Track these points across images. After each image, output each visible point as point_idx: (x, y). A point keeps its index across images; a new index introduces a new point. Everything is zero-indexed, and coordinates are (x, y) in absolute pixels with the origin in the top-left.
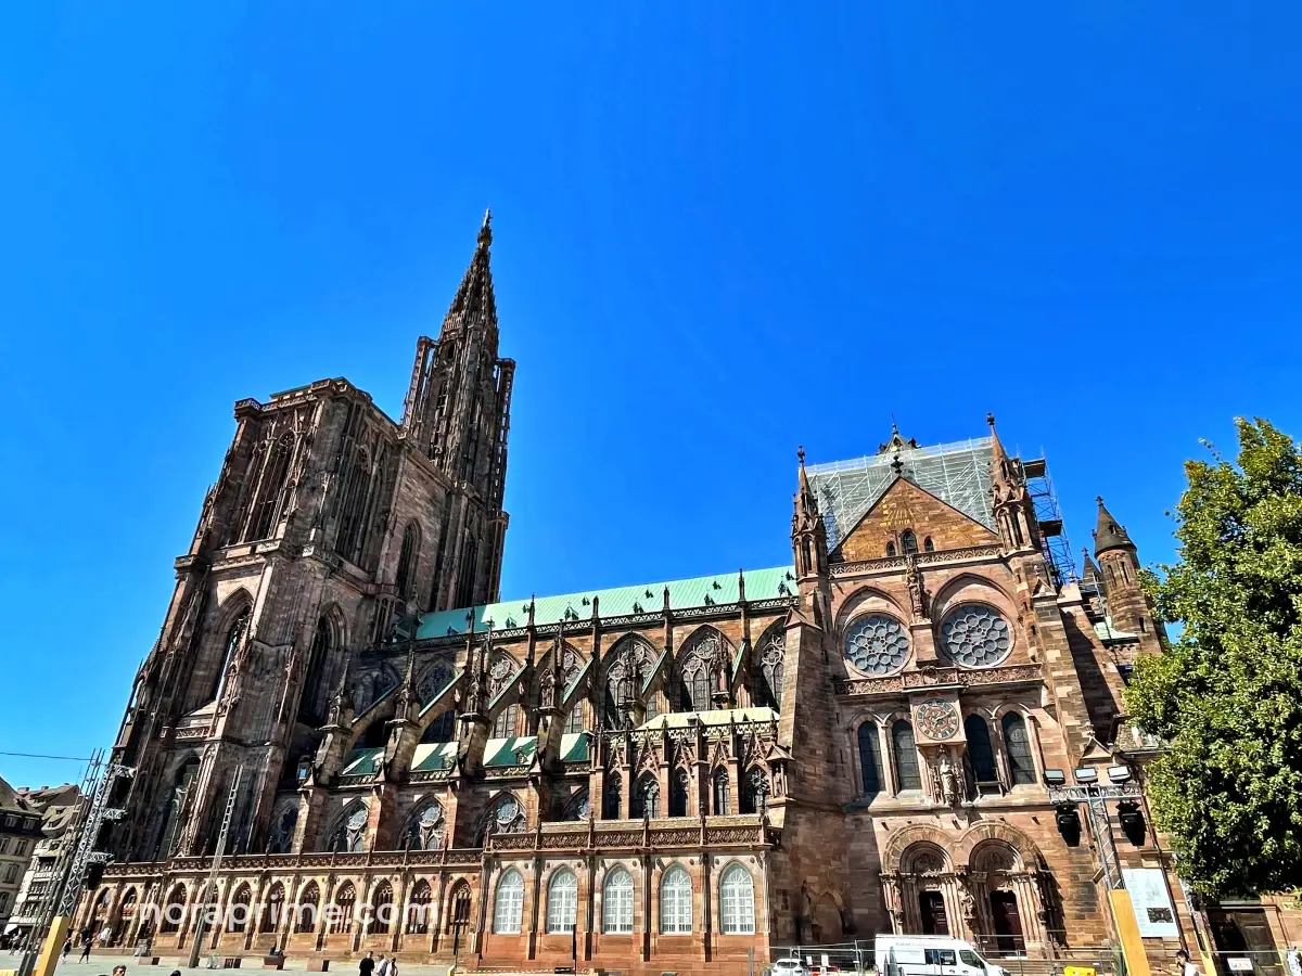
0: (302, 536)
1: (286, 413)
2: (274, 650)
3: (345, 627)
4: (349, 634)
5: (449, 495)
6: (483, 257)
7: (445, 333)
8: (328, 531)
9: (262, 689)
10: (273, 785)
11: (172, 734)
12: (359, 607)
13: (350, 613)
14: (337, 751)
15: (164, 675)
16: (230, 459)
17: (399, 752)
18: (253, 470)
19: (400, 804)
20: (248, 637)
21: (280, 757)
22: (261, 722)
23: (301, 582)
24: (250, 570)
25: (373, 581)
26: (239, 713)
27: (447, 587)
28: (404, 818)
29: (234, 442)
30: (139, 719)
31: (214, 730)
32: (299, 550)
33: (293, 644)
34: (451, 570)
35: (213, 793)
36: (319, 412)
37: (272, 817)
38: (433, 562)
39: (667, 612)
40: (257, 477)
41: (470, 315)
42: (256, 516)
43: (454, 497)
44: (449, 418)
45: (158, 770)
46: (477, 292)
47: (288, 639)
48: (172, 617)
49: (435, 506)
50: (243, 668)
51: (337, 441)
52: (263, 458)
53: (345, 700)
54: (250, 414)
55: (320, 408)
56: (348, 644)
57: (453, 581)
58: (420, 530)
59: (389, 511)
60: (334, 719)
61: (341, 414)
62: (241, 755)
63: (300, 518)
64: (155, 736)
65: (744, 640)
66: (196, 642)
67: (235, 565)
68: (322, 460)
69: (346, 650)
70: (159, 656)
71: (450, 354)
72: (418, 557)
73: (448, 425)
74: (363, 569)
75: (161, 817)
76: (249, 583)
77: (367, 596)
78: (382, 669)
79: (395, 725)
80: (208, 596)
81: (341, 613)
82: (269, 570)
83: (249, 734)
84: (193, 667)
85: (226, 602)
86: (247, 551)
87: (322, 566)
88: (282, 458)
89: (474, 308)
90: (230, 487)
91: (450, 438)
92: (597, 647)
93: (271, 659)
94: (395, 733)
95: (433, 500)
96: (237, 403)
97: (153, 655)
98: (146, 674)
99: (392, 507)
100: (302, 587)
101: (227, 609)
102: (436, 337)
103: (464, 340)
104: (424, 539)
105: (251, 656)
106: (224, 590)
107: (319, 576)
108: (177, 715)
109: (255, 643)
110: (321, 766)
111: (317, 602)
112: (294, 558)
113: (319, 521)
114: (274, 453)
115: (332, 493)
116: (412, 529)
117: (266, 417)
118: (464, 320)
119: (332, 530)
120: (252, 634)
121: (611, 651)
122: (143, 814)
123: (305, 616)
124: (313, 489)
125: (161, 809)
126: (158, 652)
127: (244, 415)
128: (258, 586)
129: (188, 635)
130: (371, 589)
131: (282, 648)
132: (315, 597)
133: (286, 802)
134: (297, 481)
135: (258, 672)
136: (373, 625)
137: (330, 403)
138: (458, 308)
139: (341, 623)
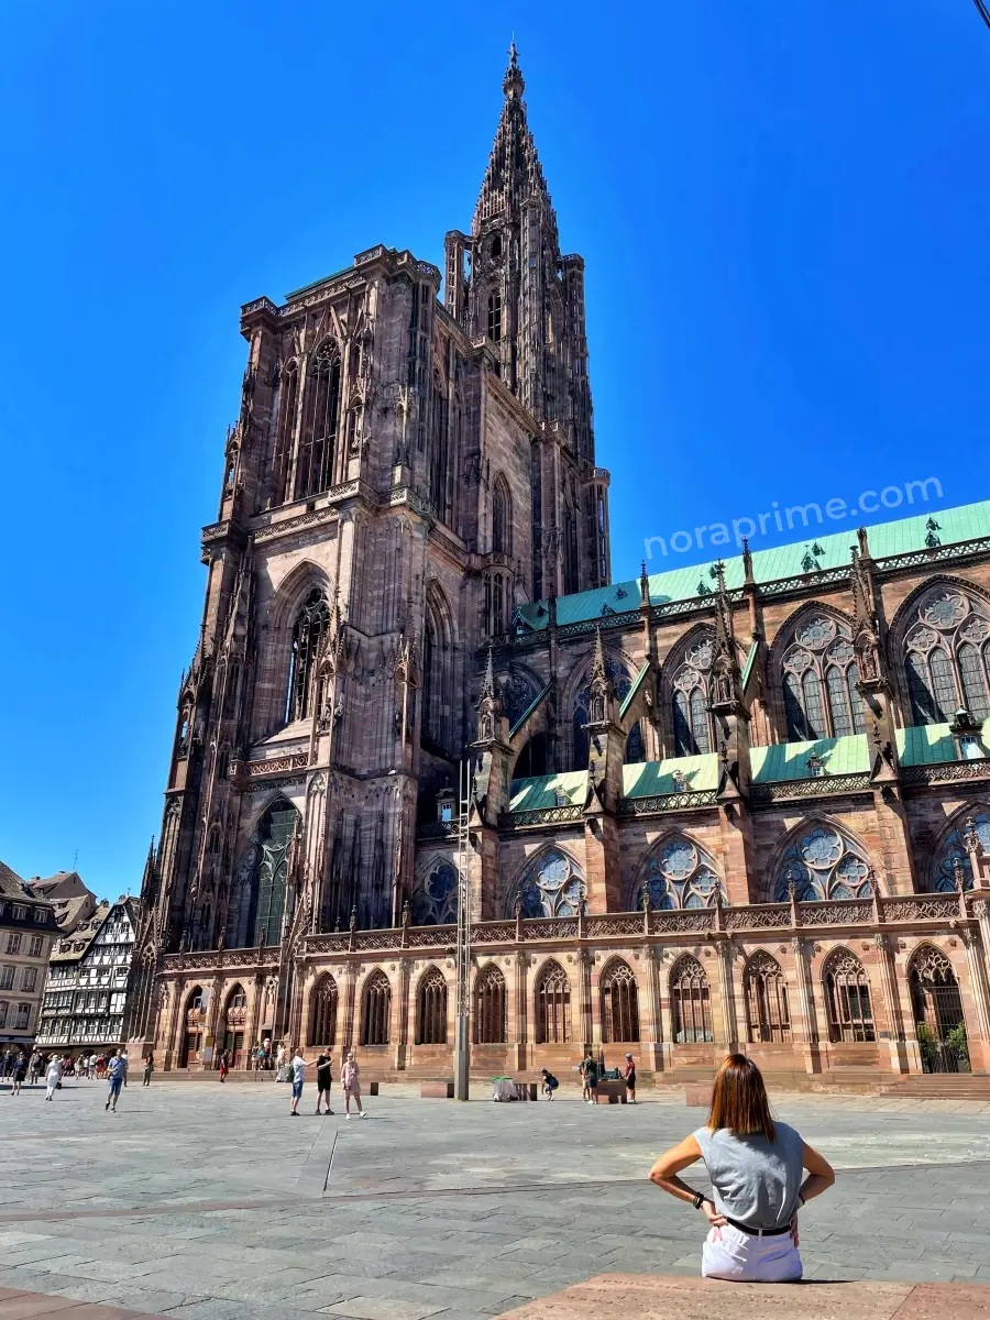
0: (383, 479)
1: (313, 314)
2: (374, 641)
3: (449, 616)
4: (455, 623)
5: (534, 442)
6: (515, 109)
7: (483, 223)
8: (417, 470)
9: (367, 697)
10: (410, 831)
11: (244, 770)
12: (462, 588)
13: (451, 592)
14: (499, 777)
15: (219, 689)
16: (249, 388)
17: (610, 769)
18: (284, 402)
19: (625, 848)
20: (338, 622)
21: (413, 793)
22: (377, 744)
23: (395, 544)
24: (311, 536)
25: (474, 550)
26: (345, 730)
27: (552, 572)
28: (635, 869)
29: (251, 363)
30: (191, 752)
31: (315, 756)
32: (384, 496)
33: (402, 631)
34: (555, 547)
35: (330, 844)
36: (373, 299)
37: (415, 879)
38: (529, 539)
40: (293, 412)
41: (517, 189)
42: (302, 460)
43: (541, 446)
44: (513, 336)
45: (233, 821)
46: (519, 161)
47: (392, 624)
48: (213, 610)
49: (521, 457)
50: (340, 664)
51: (406, 341)
52: (295, 380)
53: (498, 703)
54: (265, 322)
55: (374, 292)
56: (457, 641)
57: (559, 563)
58: (509, 492)
59: (479, 452)
60: (488, 731)
61: (403, 300)
62: (355, 791)
63: (375, 454)
64: (222, 774)
66: (253, 644)
67: (277, 534)
68: (389, 368)
69: (455, 649)
70: (207, 663)
71: (496, 250)
72: (511, 526)
73: (514, 349)
74: (456, 533)
75: (248, 887)
76: (321, 554)
77: (471, 573)
79: (595, 731)
80: (257, 580)
81: (444, 597)
82: (349, 528)
83: (361, 762)
84: (255, 681)
85: (284, 585)
86: (302, 509)
87: (419, 520)
88: (327, 379)
89: (519, 183)
90: (257, 428)
91: (520, 368)
92: (878, 603)
93: (373, 655)
94: (597, 743)
95: (517, 448)
96: (244, 308)
97: (198, 662)
98: (193, 689)
99: (481, 448)
100: (399, 550)
101: (285, 595)
102: (471, 229)
103: (516, 226)
104: (514, 502)
105: (349, 651)
106: (278, 569)
107: (417, 535)
108: (246, 744)
109: (350, 631)
110: (485, 798)
111: (420, 572)
112: (378, 510)
113: (403, 456)
114: (311, 374)
115: (413, 416)
116: (501, 484)
117: (288, 326)
118: (510, 196)
119: (422, 468)
120: (343, 618)
122: (223, 885)
123: (409, 593)
124: (385, 411)
125: (245, 875)
126: (204, 660)
127: (257, 323)
128: (334, 557)
129: (242, 631)
130: (476, 562)
131: (387, 638)
132: (417, 567)
133: (432, 855)
134: (363, 397)
135: (359, 673)
136: (486, 613)
137: (385, 285)
138: (495, 182)
139: (443, 611)
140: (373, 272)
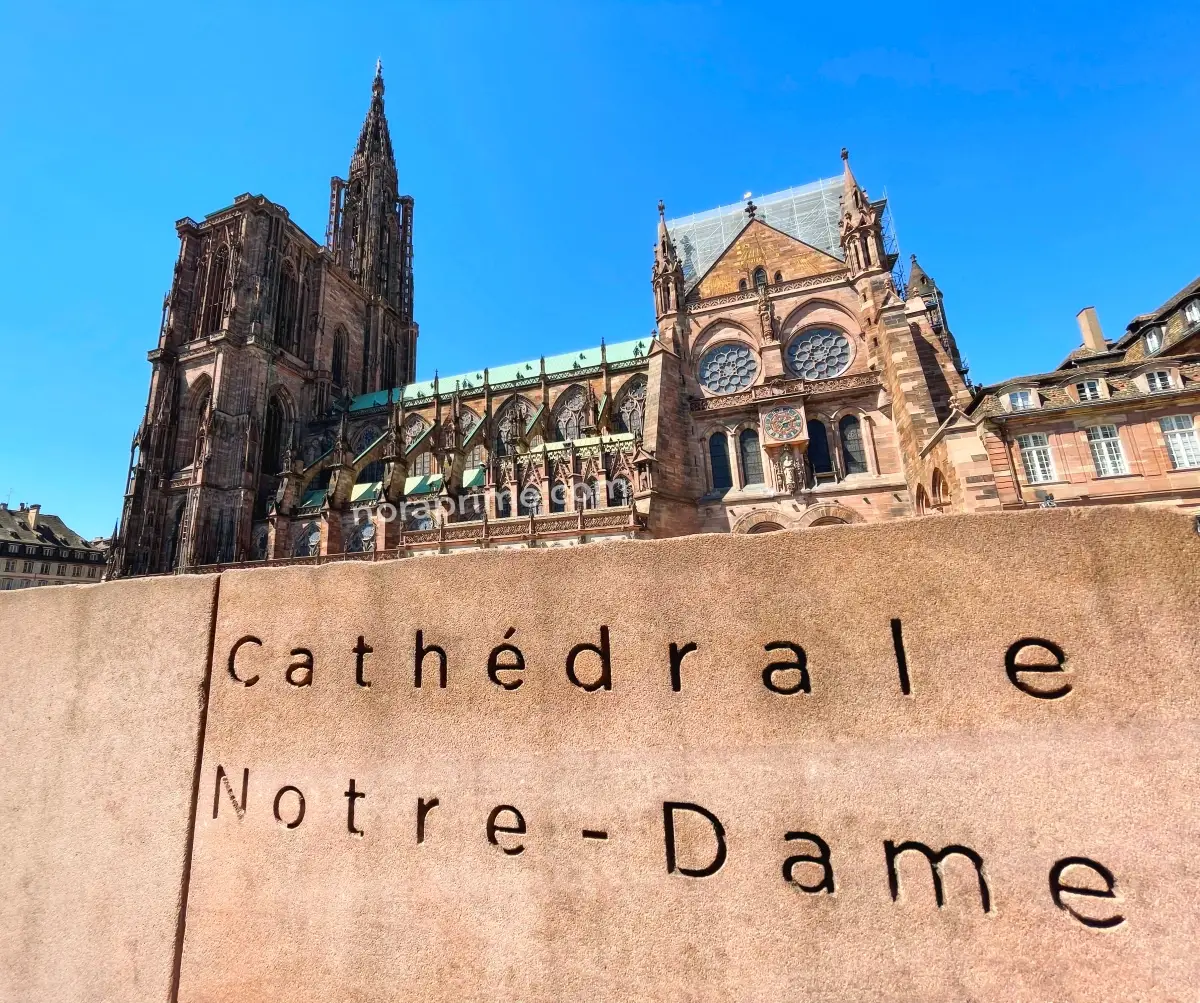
0: (245, 329)
1: (218, 230)
2: (235, 418)
3: (293, 404)
4: (297, 408)
5: (368, 306)
6: (378, 104)
7: (353, 173)
8: (265, 325)
9: (229, 448)
10: (248, 517)
11: (167, 484)
12: (302, 389)
13: (296, 393)
14: (293, 489)
15: (153, 441)
16: (179, 270)
17: (339, 488)
18: (199, 279)
19: (344, 525)
20: (211, 409)
21: (251, 497)
22: (233, 473)
23: (248, 366)
24: (209, 359)
25: (312, 369)
26: (213, 466)
27: (373, 378)
28: (348, 535)
29: (180, 257)
30: (141, 475)
31: (195, 479)
32: (244, 339)
33: (249, 413)
34: (376, 365)
35: (202, 523)
36: (244, 224)
37: (251, 540)
38: (361, 360)
39: (543, 376)
40: (203, 287)
41: (372, 155)
42: (207, 315)
43: (372, 308)
44: (362, 244)
45: (163, 511)
46: (376, 136)
47: (244, 410)
48: (153, 399)
49: (357, 314)
50: (209, 432)
51: (265, 251)
52: (206, 268)
53: (295, 453)
54: (189, 231)
55: (245, 220)
56: (297, 416)
57: (378, 373)
58: (348, 334)
59: (317, 313)
60: (288, 467)
61: (264, 224)
62: (221, 497)
63: (241, 315)
64: (155, 486)
65: (606, 393)
66: (175, 417)
67: (196, 355)
68: (252, 266)
69: (296, 422)
70: (147, 429)
71: (359, 190)
72: (347, 354)
73: (363, 250)
74: (302, 359)
75: (171, 543)
76: (208, 369)
77: (308, 381)
78: (326, 434)
79: (334, 468)
80: (179, 381)
81: (289, 394)
82: (221, 356)
83: (224, 481)
84: (176, 437)
85: (193, 385)
86: (204, 343)
87: (265, 353)
88: (221, 266)
89: (375, 150)
90: (183, 294)
91: (365, 261)
92: (489, 407)
93: (234, 426)
94: (335, 474)
95: (355, 309)
96: (177, 222)
97: (143, 427)
98: (139, 441)
99: (320, 310)
100: (250, 370)
101: (194, 390)
102: (345, 177)
103: (367, 177)
104: (351, 340)
105: (215, 423)
106: (191, 376)
107: (262, 360)
108: (170, 471)
109: (218, 413)
110: (281, 502)
111: (264, 381)
112: (240, 346)
113: (257, 316)
114: (214, 264)
115: (265, 294)
116: (340, 331)
117: (203, 235)
118: (367, 160)
119: (268, 324)
120: (214, 406)
121: (499, 410)
122: (156, 543)
123: (256, 393)
124: (249, 290)
125: (170, 538)
126: (146, 425)
127: (184, 232)
128: (214, 370)
129: (167, 411)
130: (310, 374)
131: (241, 417)
132: (263, 377)
133: (260, 528)
134: (232, 282)
135: (224, 435)
136: (315, 402)
137: (252, 216)
138: (361, 151)
139: (289, 401)
140: (244, 209)
